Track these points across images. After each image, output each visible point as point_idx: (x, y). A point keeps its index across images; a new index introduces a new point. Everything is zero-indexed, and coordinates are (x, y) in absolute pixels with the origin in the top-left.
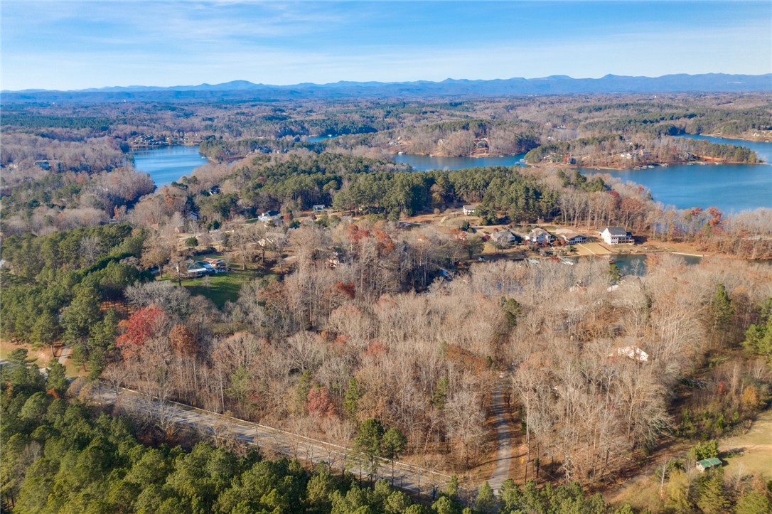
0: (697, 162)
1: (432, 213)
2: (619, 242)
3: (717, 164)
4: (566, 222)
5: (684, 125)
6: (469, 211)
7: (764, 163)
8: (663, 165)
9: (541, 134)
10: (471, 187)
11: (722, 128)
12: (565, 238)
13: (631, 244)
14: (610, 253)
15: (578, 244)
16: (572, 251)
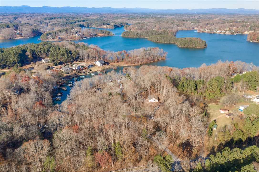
0: (97, 36)
2: (103, 65)
3: (103, 36)
4: (82, 61)
5: (83, 24)
6: (46, 61)
7: (114, 35)
8: (88, 38)
10: (42, 52)
11: (95, 25)
12: (86, 66)
13: (106, 65)
14: (102, 69)
15: (91, 68)
16: (91, 70)
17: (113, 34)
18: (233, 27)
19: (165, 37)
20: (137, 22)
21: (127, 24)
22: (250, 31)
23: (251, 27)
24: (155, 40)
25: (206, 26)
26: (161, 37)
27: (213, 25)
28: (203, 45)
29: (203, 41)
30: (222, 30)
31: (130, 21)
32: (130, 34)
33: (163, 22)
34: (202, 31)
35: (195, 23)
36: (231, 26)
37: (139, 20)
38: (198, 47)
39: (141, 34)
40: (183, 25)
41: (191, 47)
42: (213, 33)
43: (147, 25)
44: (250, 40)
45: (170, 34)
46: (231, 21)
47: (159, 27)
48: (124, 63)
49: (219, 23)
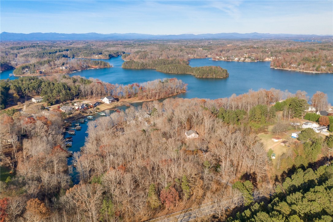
0: (90, 68)
1: (17, 104)
2: (112, 102)
3: (98, 68)
4: (84, 98)
5: (66, 54)
6: (37, 100)
8: (79, 71)
9: (10, 61)
11: (83, 55)
12: (91, 104)
13: (116, 102)
14: (112, 107)
15: (98, 106)
16: (98, 109)
17: (110, 65)
18: (252, 54)
19: (178, 67)
20: (136, 50)
21: (124, 53)
22: (271, 58)
23: (272, 53)
24: (166, 71)
25: (221, 53)
26: (173, 67)
27: (229, 51)
28: (225, 75)
29: (224, 69)
30: (241, 57)
31: (127, 49)
32: (133, 64)
33: (170, 50)
34: (218, 59)
35: (208, 50)
36: (249, 52)
37: (138, 48)
38: (218, 77)
39: (146, 64)
40: (194, 53)
41: (211, 77)
42: (230, 61)
43: (151, 54)
44: (274, 67)
45: (182, 63)
46: (248, 47)
47: (166, 56)
48: (137, 99)
49: (235, 49)
